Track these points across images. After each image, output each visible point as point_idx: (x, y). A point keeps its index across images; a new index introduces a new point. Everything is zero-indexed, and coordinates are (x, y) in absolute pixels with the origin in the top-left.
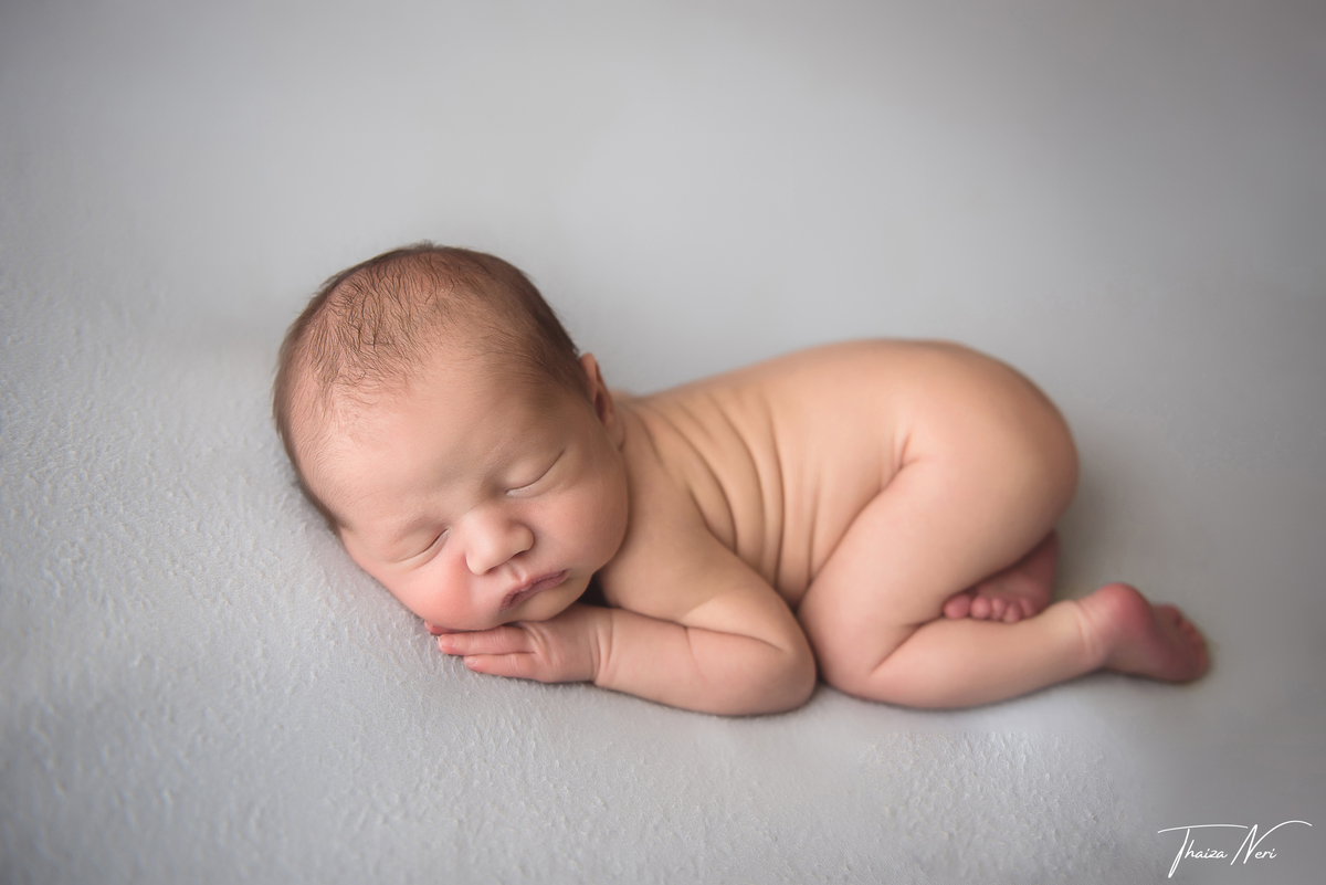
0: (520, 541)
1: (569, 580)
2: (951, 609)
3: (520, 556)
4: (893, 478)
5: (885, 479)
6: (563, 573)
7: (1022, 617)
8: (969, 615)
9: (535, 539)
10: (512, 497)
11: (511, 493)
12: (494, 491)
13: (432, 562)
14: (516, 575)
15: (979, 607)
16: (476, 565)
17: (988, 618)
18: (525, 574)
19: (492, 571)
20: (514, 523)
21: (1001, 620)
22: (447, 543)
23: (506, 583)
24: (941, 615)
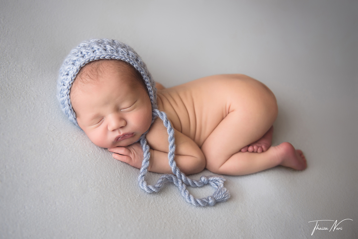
0: (122, 124)
1: (135, 135)
2: (243, 150)
3: (122, 127)
4: (226, 116)
5: (224, 116)
6: (133, 133)
7: (263, 151)
8: (247, 151)
9: (126, 123)
10: (122, 111)
11: (122, 110)
12: (117, 109)
13: (99, 127)
14: (120, 133)
15: (250, 149)
16: (110, 128)
17: (253, 152)
18: (122, 132)
19: (114, 130)
20: (122, 119)
21: (257, 152)
22: (104, 122)
23: (117, 134)
24: (240, 151)
